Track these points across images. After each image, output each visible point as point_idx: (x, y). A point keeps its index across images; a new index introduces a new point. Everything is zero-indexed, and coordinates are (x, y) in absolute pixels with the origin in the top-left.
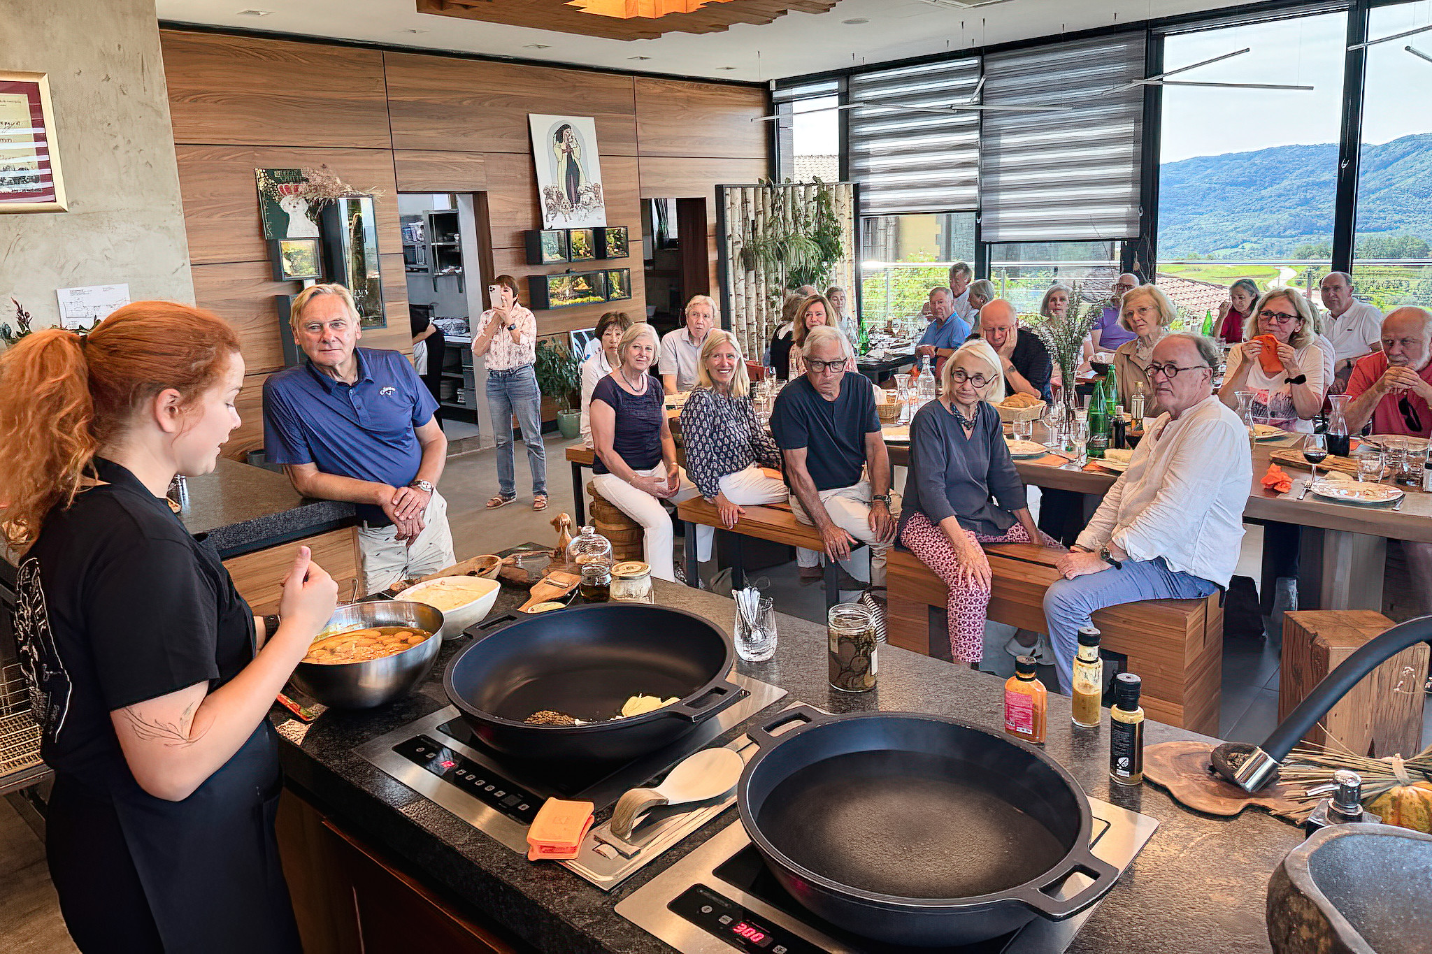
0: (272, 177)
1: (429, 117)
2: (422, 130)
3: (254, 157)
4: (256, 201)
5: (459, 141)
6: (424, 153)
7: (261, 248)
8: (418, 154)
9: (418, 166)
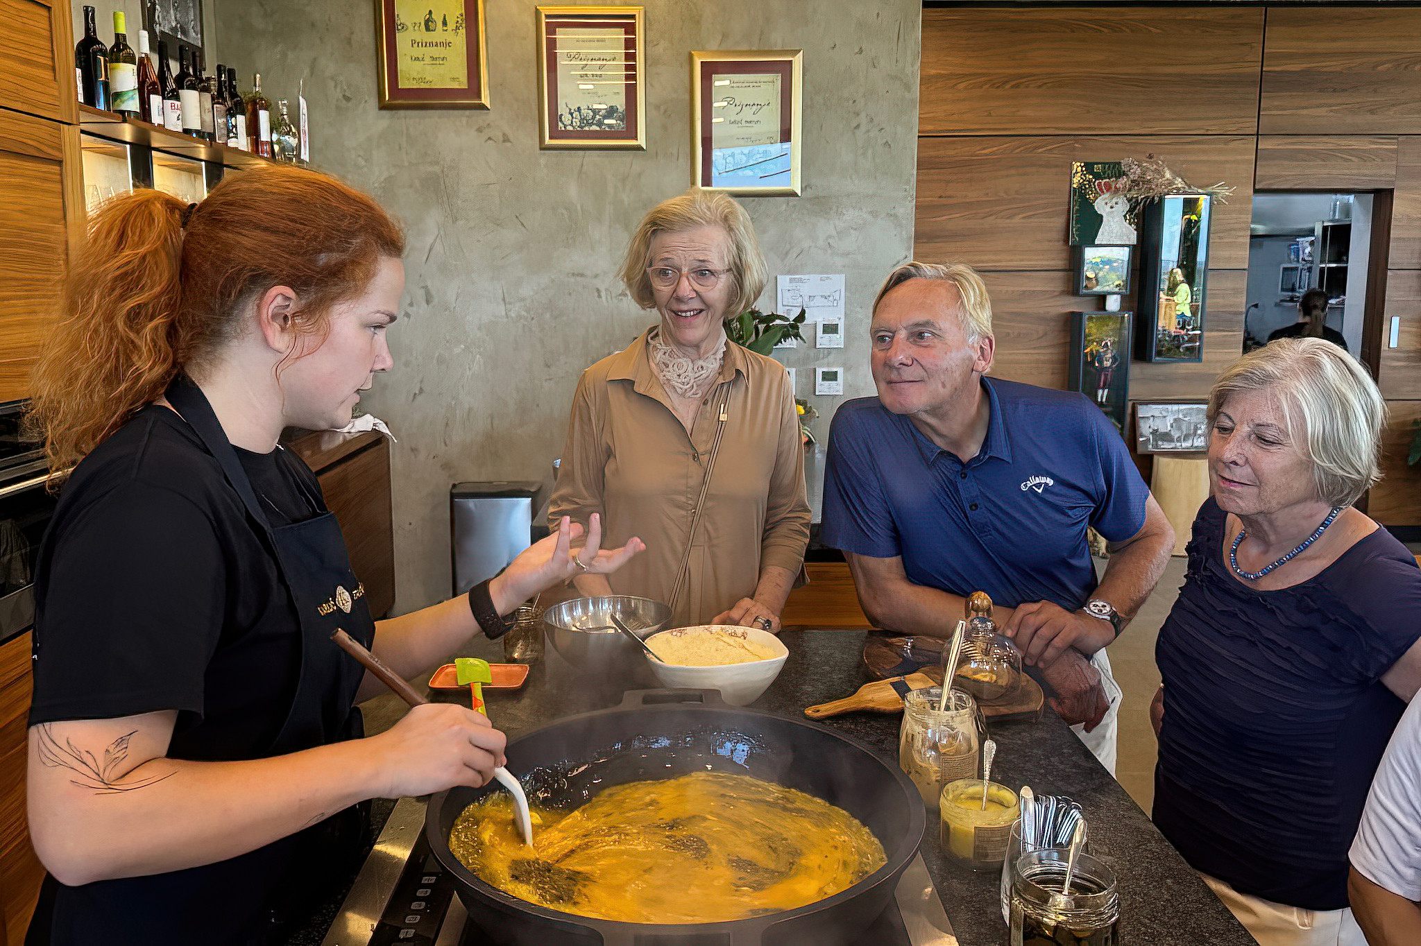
0: (1091, 173)
1: (1321, 90)
2: (1306, 108)
3: (1074, 149)
4: (1067, 200)
5: (1363, 120)
6: (1302, 139)
7: (1064, 255)
8: (1295, 139)
9: (1293, 156)
